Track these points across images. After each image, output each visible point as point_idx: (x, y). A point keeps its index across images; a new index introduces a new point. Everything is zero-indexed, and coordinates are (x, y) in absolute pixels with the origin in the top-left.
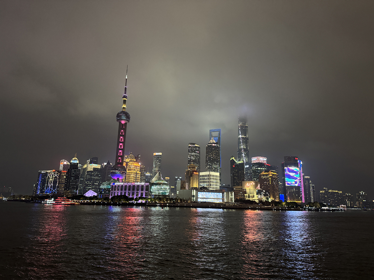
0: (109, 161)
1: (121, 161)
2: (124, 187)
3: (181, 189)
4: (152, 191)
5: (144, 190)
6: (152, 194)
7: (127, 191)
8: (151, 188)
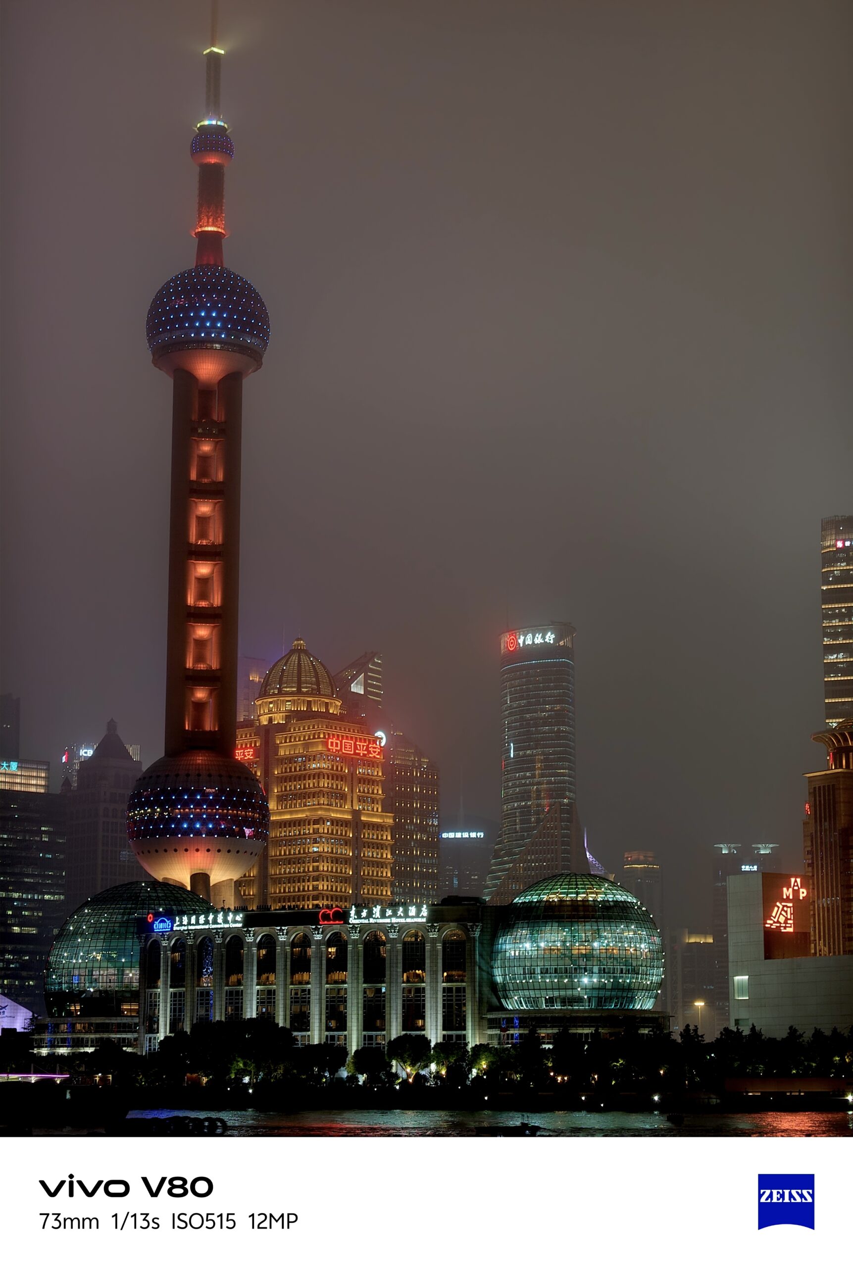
0: (112, 726)
1: (209, 725)
2: (253, 954)
3: (766, 958)
4: (499, 979)
5: (434, 973)
6: (502, 1009)
7: (279, 983)
8: (491, 953)
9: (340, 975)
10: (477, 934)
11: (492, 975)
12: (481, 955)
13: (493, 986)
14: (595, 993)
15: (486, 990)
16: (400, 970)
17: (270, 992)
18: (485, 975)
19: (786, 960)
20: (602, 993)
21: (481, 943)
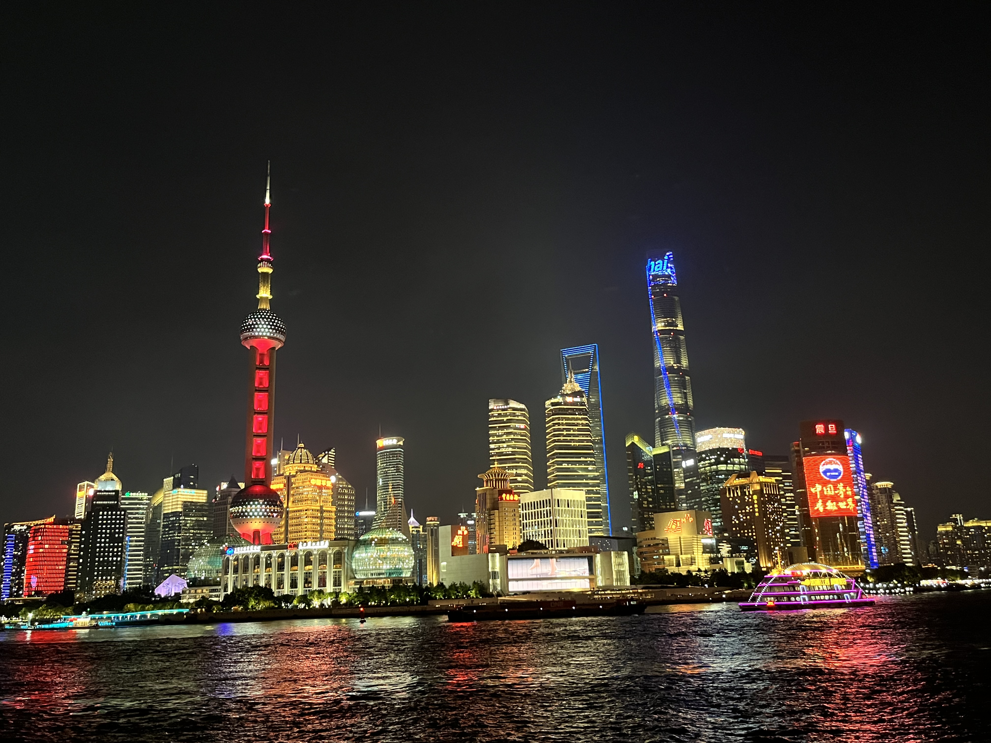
0: (235, 477)
1: (261, 476)
2: (263, 561)
3: (452, 556)
4: (354, 567)
5: (330, 566)
6: (355, 578)
7: (274, 571)
8: (351, 557)
9: (295, 568)
10: (346, 551)
11: (351, 566)
12: (347, 559)
13: (352, 570)
14: (388, 571)
15: (349, 571)
16: (318, 565)
17: (269, 575)
18: (349, 566)
19: (459, 557)
20: (390, 571)
21: (348, 554)
